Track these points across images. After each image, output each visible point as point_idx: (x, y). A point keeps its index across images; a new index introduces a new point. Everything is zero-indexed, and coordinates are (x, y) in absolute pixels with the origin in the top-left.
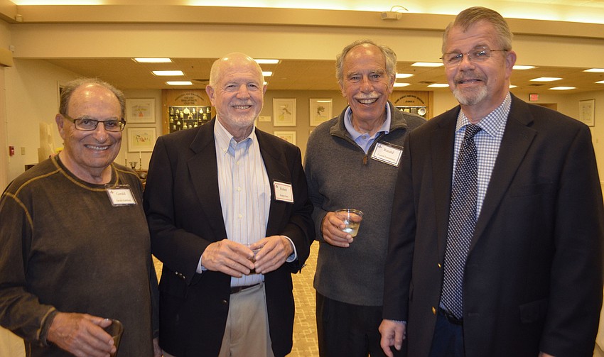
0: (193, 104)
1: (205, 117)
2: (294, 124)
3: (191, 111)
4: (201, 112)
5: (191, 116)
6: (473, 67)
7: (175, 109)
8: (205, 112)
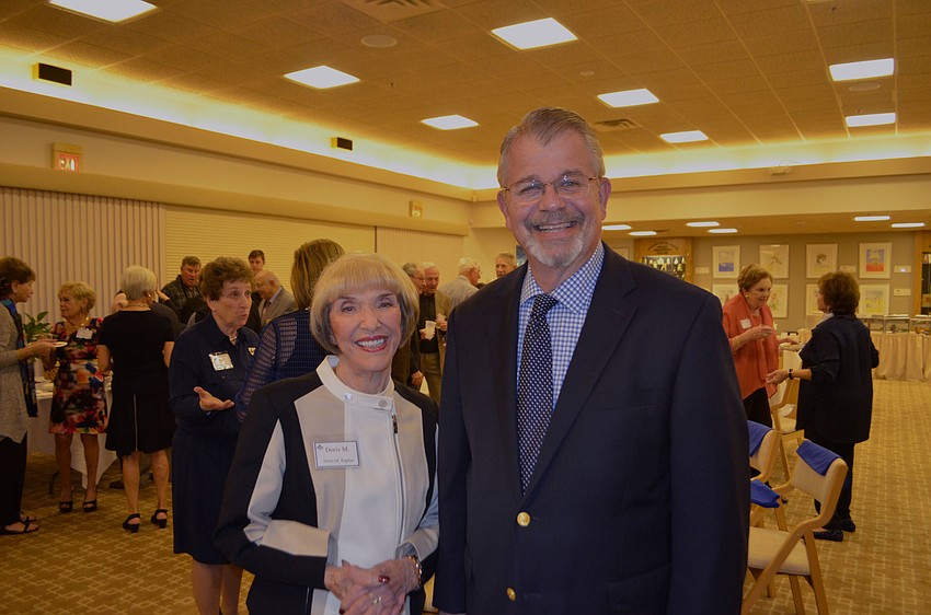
0: (667, 253)
1: (679, 268)
2: (786, 276)
3: (665, 262)
4: (676, 262)
5: (664, 266)
6: (563, 205)
7: (648, 260)
8: (680, 262)
